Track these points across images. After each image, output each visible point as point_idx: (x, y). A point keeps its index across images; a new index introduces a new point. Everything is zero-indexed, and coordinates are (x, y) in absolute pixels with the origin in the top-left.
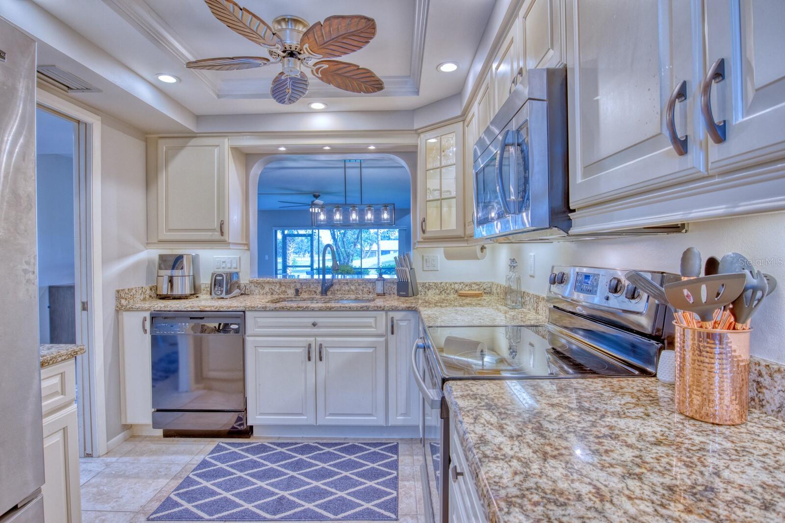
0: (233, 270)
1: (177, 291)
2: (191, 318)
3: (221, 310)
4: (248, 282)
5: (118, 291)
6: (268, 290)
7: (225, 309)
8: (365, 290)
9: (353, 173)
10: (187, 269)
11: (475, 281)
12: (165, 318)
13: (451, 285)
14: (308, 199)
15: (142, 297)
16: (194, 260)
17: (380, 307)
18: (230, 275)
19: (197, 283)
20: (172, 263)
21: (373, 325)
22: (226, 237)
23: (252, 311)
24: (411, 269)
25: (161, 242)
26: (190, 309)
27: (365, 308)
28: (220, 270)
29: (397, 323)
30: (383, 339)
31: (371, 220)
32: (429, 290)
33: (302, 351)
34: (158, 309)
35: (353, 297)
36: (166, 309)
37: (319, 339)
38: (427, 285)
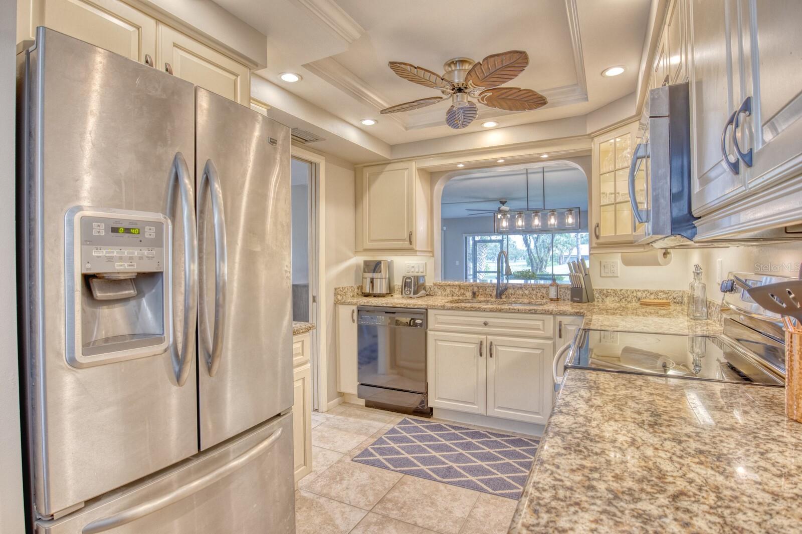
0: (420, 274)
1: (377, 291)
2: (386, 312)
3: (409, 306)
4: (432, 285)
5: (336, 289)
6: (449, 292)
7: (411, 306)
8: (539, 295)
9: (536, 178)
10: (384, 273)
11: (662, 289)
12: (368, 311)
13: (632, 292)
14: (494, 206)
15: (352, 294)
16: (390, 266)
17: (548, 311)
18: (417, 278)
19: (392, 285)
20: (373, 268)
21: (541, 327)
22: (413, 246)
23: (433, 309)
24: (586, 275)
25: (366, 250)
26: (385, 305)
27: (533, 311)
28: (410, 274)
29: (565, 327)
30: (550, 342)
31: (554, 225)
32: (606, 297)
33: (474, 347)
34: (363, 304)
35: (526, 301)
36: (368, 304)
37: (489, 337)
38: (605, 292)
